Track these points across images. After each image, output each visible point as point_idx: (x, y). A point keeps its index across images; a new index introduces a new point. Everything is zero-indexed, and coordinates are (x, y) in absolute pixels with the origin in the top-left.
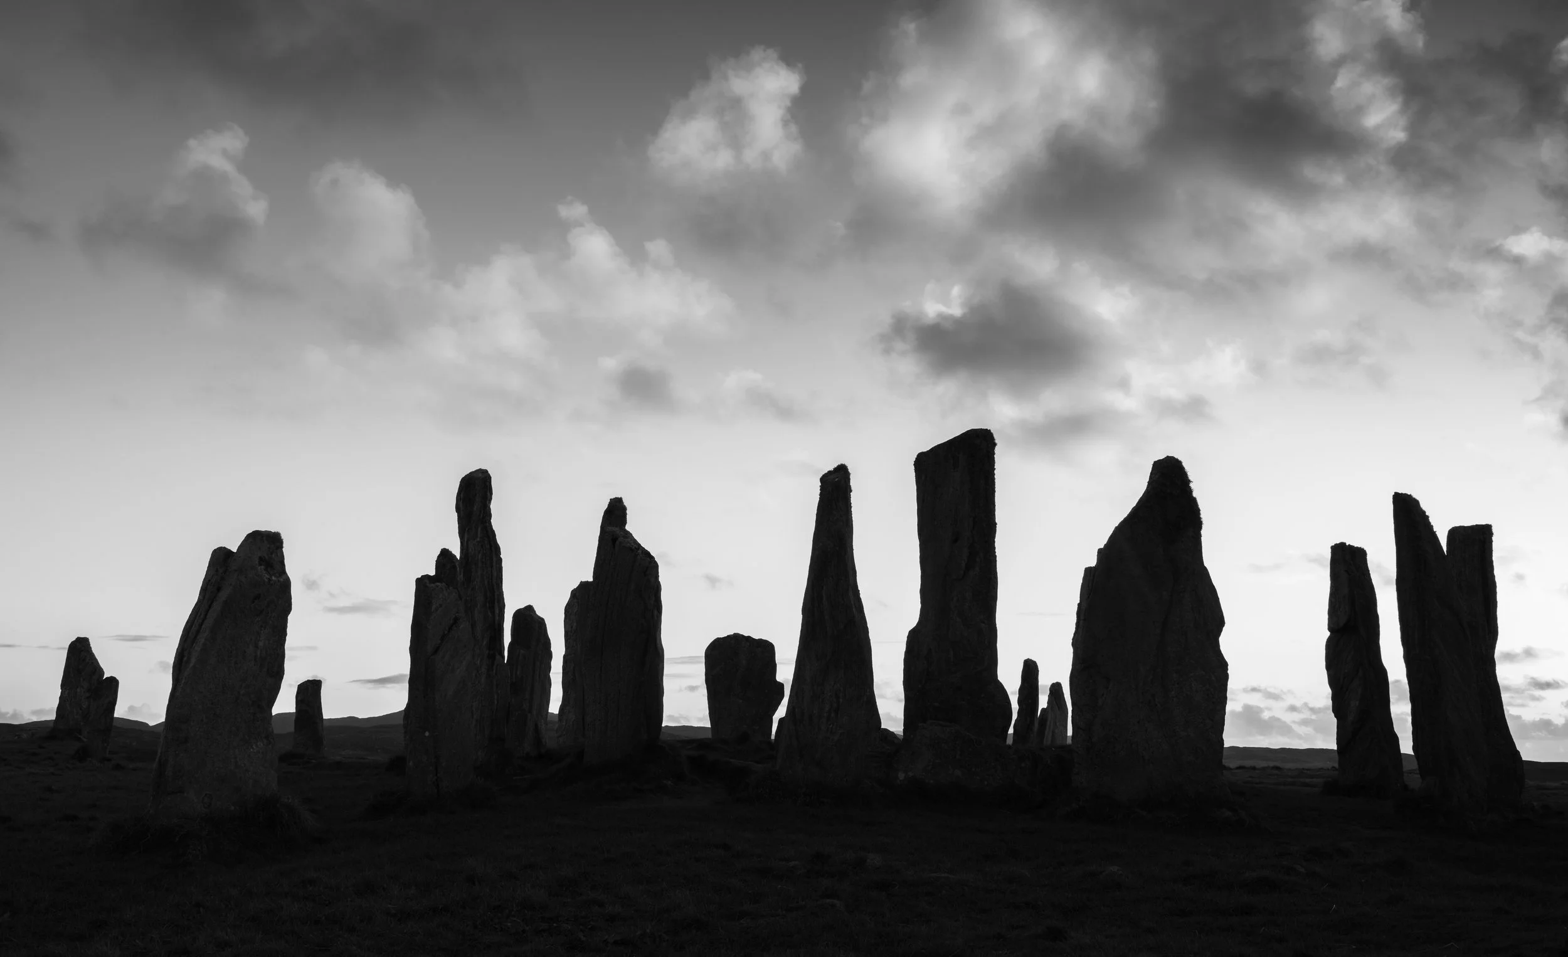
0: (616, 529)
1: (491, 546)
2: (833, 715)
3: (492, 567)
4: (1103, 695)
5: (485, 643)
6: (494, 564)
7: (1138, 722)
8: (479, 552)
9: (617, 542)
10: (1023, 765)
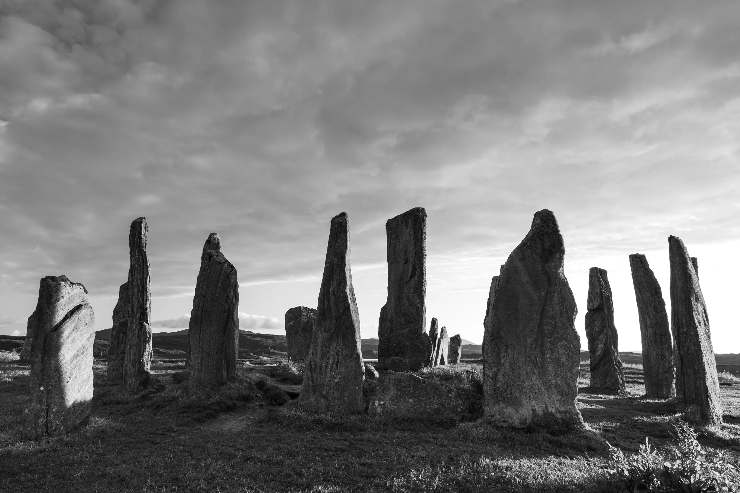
0: (213, 252)
1: (143, 261)
2: (335, 366)
3: (143, 272)
4: (504, 356)
5: (138, 316)
6: (145, 271)
7: (526, 374)
8: (136, 264)
9: (212, 259)
10: (450, 395)
